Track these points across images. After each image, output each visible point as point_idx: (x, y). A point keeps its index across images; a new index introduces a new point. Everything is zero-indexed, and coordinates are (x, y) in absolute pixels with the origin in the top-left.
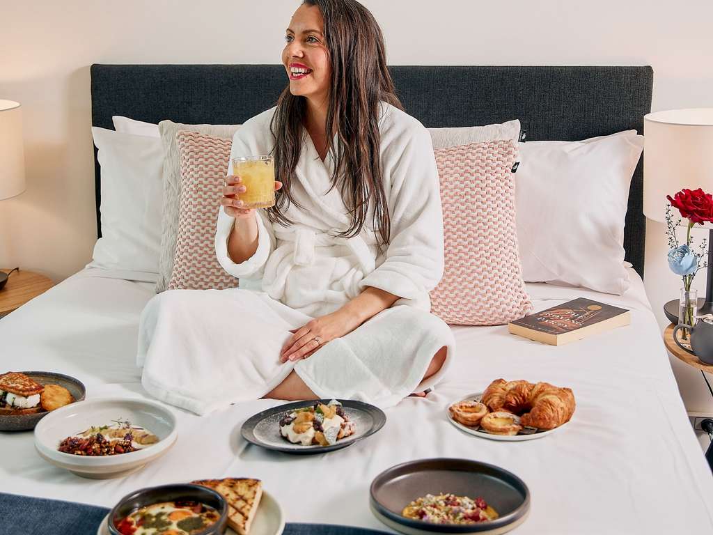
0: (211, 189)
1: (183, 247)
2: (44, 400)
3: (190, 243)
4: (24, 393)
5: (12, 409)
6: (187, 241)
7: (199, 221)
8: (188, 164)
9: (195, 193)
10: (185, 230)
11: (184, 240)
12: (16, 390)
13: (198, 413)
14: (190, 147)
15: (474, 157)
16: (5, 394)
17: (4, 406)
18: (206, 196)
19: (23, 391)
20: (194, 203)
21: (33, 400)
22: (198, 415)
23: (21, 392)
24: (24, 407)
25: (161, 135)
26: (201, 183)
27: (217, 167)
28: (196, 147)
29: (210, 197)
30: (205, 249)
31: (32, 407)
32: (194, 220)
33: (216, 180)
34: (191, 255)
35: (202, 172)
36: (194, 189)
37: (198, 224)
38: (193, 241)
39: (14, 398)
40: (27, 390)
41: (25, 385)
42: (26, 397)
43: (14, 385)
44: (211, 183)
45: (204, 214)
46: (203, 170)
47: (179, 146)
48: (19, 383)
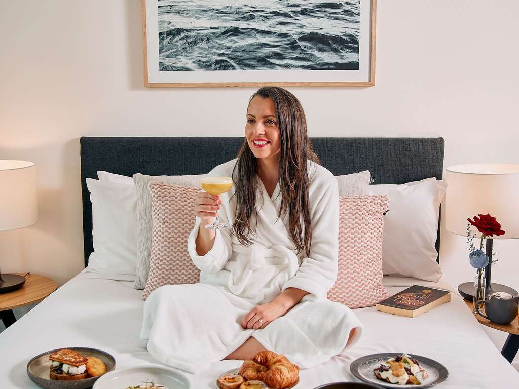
0: (173, 222)
1: (155, 260)
2: (89, 368)
3: (160, 258)
4: (75, 364)
5: (68, 376)
6: (158, 256)
7: (166, 243)
8: (157, 204)
9: (163, 224)
10: (156, 249)
11: (156, 256)
12: (70, 362)
13: (192, 372)
14: (159, 193)
15: (362, 204)
16: (61, 365)
17: (61, 373)
18: (170, 226)
19: (76, 363)
20: (162, 231)
21: (82, 369)
22: (192, 374)
23: (74, 364)
24: (76, 373)
25: (135, 183)
26: (167, 217)
27: (177, 206)
28: (163, 193)
29: (173, 227)
30: (171, 262)
31: (81, 374)
32: (162, 243)
33: (177, 215)
34: (161, 266)
35: (167, 210)
36: (162, 222)
37: (166, 245)
38: (162, 257)
39: (69, 368)
40: (78, 362)
41: (75, 358)
42: (77, 367)
43: (68, 358)
44: (173, 217)
45: (169, 239)
46: (168, 209)
47: (151, 193)
48: (71, 357)
